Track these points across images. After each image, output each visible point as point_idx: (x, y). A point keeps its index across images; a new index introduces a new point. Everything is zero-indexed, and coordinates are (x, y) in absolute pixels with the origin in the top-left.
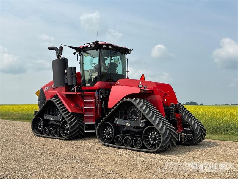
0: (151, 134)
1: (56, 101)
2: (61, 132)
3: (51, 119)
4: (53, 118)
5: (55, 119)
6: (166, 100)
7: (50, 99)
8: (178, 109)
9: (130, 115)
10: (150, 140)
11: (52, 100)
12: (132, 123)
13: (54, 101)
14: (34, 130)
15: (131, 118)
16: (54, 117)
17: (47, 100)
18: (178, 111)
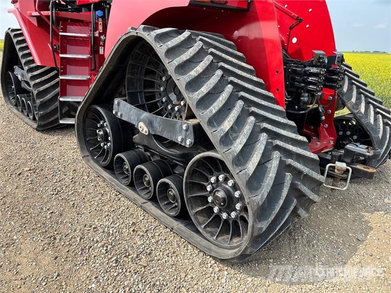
0: (213, 179)
6: (294, 40)
8: (334, 73)
9: (162, 89)
10: (210, 199)
12: (156, 124)
15: (164, 100)
18: (335, 81)
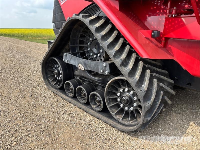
1: (92, 22)
2: (109, 104)
3: (81, 67)
4: (85, 65)
5: (90, 67)
7: (74, 16)
11: (80, 17)
13: (86, 21)
14: (48, 79)
16: (87, 61)
17: (67, 19)
